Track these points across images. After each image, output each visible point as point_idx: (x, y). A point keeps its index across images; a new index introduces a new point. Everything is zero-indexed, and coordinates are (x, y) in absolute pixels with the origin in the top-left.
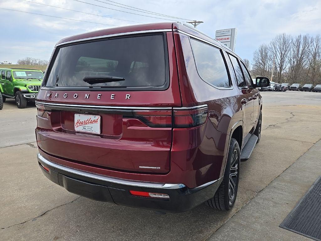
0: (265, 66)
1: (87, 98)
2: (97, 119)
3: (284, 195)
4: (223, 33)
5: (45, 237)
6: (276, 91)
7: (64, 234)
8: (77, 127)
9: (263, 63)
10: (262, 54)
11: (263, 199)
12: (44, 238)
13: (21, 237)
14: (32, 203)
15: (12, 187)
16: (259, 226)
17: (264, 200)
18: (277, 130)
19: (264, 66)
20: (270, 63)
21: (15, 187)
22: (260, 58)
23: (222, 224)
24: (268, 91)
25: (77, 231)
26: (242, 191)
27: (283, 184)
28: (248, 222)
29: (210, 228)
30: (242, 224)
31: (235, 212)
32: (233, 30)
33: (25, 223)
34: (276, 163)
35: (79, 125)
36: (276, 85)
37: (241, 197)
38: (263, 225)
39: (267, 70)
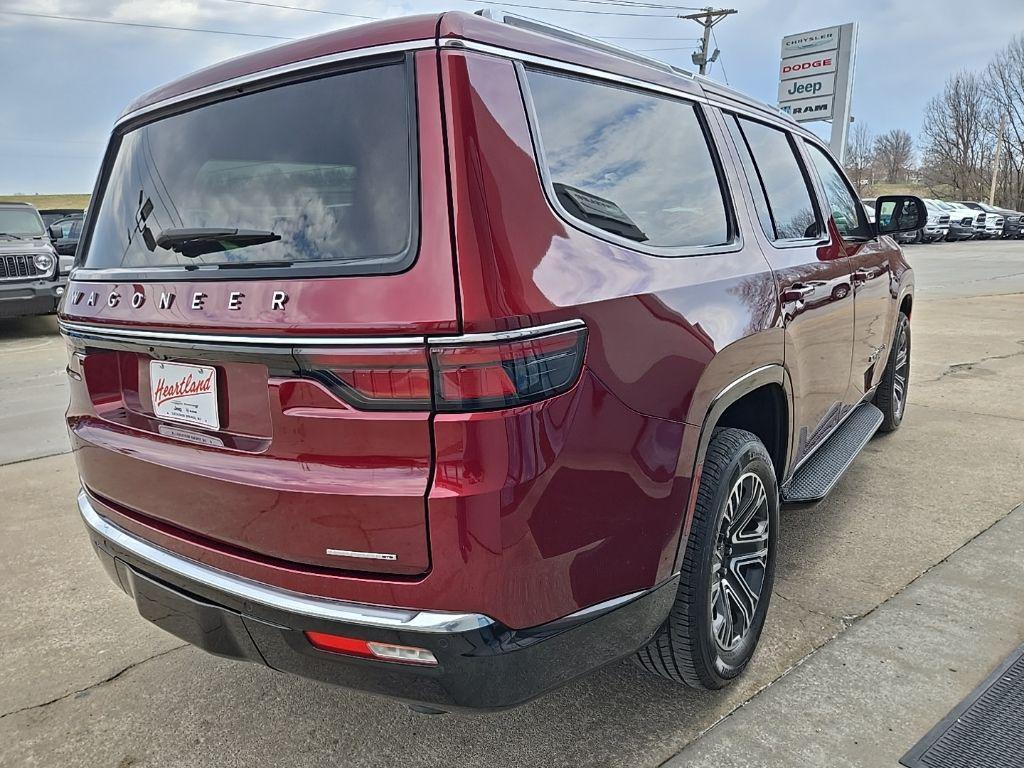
0: (970, 151)
1: (166, 305)
2: (208, 380)
3: (948, 636)
4: (808, 43)
5: (96, 758)
6: (1007, 238)
7: (157, 749)
8: (159, 404)
9: (960, 141)
10: (956, 108)
11: (865, 648)
12: (91, 758)
13: (27, 750)
14: (94, 639)
15: (54, 581)
16: (823, 755)
17: (865, 656)
18: (975, 385)
19: (965, 152)
20: (988, 137)
21: (61, 582)
22: (951, 122)
23: (686, 741)
24: (974, 239)
25: (198, 742)
26: (791, 613)
27: (954, 591)
28: (784, 738)
29: (639, 755)
30: (759, 745)
31: (749, 694)
32: (845, 32)
33: (52, 705)
34: (944, 510)
35: (163, 398)
36: (1006, 217)
37: (781, 639)
38: (840, 753)
39: (978, 166)
